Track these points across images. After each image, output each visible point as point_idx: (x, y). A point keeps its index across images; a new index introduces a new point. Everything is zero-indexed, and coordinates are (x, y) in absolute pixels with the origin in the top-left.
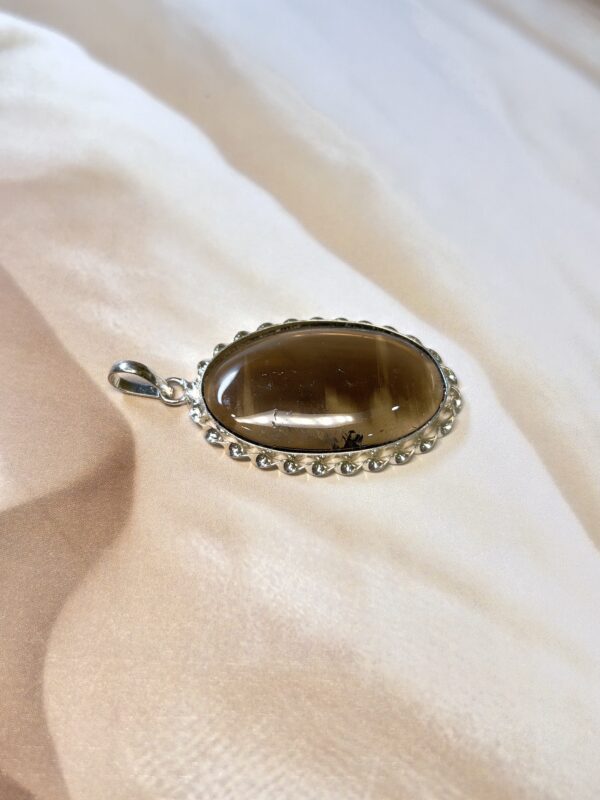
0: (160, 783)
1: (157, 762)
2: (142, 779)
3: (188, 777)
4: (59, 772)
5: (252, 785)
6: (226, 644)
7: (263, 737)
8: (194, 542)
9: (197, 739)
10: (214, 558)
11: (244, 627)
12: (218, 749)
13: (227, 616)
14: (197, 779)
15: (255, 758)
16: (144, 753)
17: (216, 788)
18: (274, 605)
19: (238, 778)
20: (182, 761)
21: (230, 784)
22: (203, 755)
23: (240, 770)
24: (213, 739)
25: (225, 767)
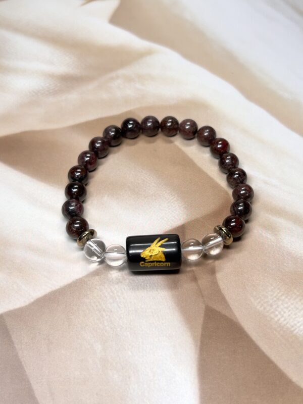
0: (265, 308)
1: (262, 302)
2: (258, 307)
3: (274, 307)
4: (228, 306)
5: (298, 309)
6: (279, 264)
7: (298, 293)
8: (260, 232)
9: (275, 295)
10: (269, 237)
11: (284, 259)
12: (283, 297)
13: (278, 255)
14: (278, 307)
15: (297, 300)
16: (258, 299)
17: (285, 310)
18: (294, 252)
19: (292, 306)
20: (271, 302)
21: (290, 309)
22: (278, 299)
23: (292, 304)
24: (280, 294)
25: (287, 303)
